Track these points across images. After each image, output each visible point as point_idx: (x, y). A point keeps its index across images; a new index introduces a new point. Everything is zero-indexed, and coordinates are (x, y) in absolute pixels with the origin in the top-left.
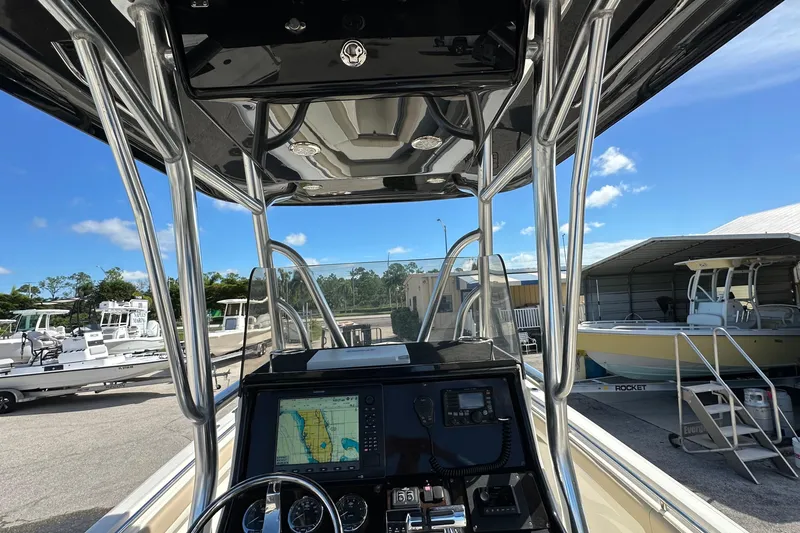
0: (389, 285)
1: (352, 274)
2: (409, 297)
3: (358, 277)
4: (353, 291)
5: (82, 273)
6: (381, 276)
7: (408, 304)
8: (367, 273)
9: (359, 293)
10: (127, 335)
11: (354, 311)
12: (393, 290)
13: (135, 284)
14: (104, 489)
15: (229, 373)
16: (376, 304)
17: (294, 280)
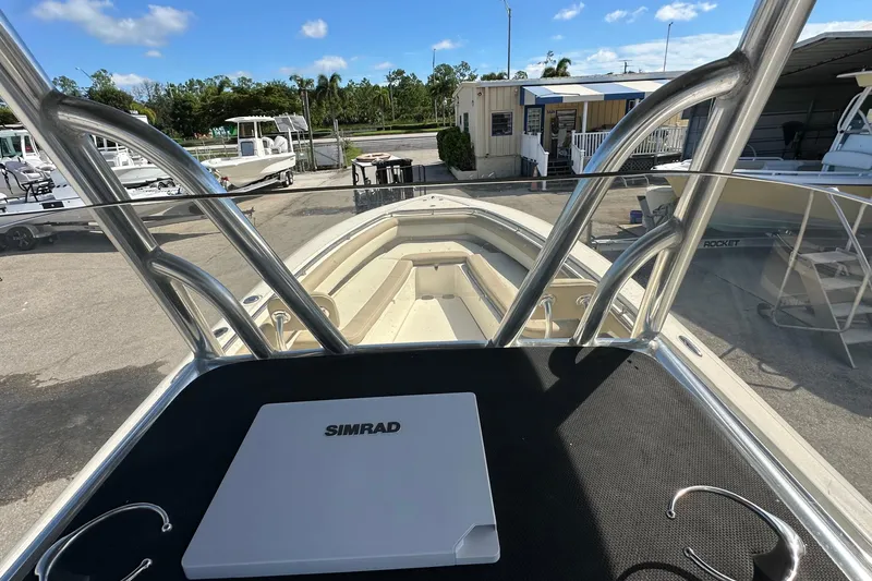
0: (435, 94)
1: (390, 79)
2: (459, 112)
3: (396, 83)
4: (392, 103)
5: (64, 77)
6: (425, 82)
7: (458, 121)
8: (408, 77)
9: (399, 103)
10: (130, 162)
11: (394, 128)
12: (440, 102)
13: (130, 91)
14: (135, 344)
15: (252, 211)
16: (419, 118)
17: (319, 88)
